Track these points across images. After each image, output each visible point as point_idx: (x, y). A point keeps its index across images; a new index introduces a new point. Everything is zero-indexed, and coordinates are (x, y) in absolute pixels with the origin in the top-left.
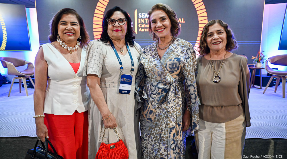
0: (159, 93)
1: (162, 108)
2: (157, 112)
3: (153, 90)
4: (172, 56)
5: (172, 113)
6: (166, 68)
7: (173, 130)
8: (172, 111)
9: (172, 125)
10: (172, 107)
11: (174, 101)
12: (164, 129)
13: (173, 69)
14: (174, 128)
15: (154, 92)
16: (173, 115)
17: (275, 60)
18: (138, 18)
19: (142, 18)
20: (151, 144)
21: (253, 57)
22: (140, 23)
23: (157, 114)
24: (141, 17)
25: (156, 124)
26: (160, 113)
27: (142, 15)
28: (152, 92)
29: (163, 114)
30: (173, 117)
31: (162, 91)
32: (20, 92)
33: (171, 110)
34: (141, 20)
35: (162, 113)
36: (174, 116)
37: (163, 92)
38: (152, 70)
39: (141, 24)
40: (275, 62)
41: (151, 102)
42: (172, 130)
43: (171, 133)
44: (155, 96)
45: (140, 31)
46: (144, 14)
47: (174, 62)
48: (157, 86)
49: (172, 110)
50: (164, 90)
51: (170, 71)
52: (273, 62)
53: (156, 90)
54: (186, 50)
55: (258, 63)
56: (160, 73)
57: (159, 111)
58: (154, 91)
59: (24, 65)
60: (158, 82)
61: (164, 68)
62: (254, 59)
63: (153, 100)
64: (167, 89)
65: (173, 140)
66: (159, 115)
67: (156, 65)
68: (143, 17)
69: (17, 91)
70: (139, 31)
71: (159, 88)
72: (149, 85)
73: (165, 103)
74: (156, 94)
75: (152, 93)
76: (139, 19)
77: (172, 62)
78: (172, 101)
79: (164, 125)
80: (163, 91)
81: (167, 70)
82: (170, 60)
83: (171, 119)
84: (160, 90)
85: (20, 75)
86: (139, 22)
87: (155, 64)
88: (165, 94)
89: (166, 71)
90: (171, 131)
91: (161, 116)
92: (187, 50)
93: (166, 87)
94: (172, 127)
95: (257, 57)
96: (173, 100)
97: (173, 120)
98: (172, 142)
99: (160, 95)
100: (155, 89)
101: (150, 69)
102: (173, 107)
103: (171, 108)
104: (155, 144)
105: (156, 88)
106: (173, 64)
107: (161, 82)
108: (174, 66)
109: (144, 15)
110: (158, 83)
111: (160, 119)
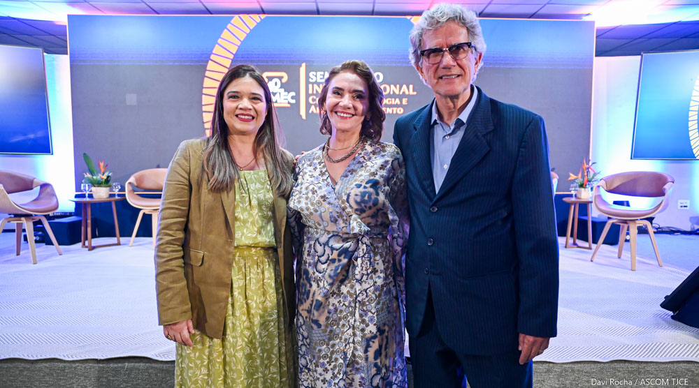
0: (333, 261)
1: (342, 293)
2: (331, 304)
3: (319, 254)
4: (361, 175)
5: (367, 303)
6: (348, 202)
7: (373, 342)
8: (367, 299)
9: (371, 331)
10: (366, 290)
11: (370, 276)
12: (351, 340)
13: (363, 205)
14: (375, 337)
15: (323, 259)
16: (369, 309)
17: (616, 184)
18: (307, 83)
19: (316, 83)
20: (325, 379)
21: (572, 175)
22: (313, 94)
23: (331, 307)
24: (314, 81)
25: (331, 331)
26: (338, 305)
27: (316, 76)
28: (319, 257)
29: (344, 307)
30: (370, 314)
31: (339, 255)
32: (18, 254)
33: (364, 296)
34: (316, 86)
35: (341, 304)
36: (373, 311)
37: (342, 258)
38: (316, 211)
39: (315, 97)
40: (615, 188)
41: (318, 281)
42: (371, 343)
43: (369, 349)
44: (325, 266)
45: (312, 112)
46: (322, 73)
47: (366, 190)
48: (327, 244)
49: (367, 296)
50: (344, 252)
51: (356, 210)
52: (612, 188)
53: (326, 253)
54: (390, 162)
55: (583, 189)
56: (335, 215)
57: (336, 302)
58: (323, 255)
59: (32, 189)
60: (330, 236)
61: (343, 202)
62: (573, 181)
63: (320, 275)
64: (350, 249)
65: (376, 365)
66: (336, 309)
67: (324, 197)
68: (319, 81)
69: (10, 252)
70: (310, 112)
71: (332, 249)
72: (312, 243)
73: (347, 282)
74: (326, 262)
75: (319, 260)
76: (310, 86)
77: (361, 189)
78: (365, 278)
79: (350, 331)
80: (343, 256)
81: (350, 206)
82: (359, 186)
83: (367, 319)
84: (336, 253)
85: (20, 213)
86: (310, 92)
87: (322, 197)
88: (345, 261)
89: (349, 210)
90: (368, 346)
91: (341, 311)
92: (393, 161)
93: (347, 245)
94: (369, 336)
95: (580, 175)
96: (368, 274)
97: (371, 320)
98: (374, 371)
99: (337, 264)
100: (325, 251)
101: (312, 208)
102: (368, 291)
103: (364, 293)
104: (334, 377)
105: (327, 248)
106: (363, 194)
107: (337, 235)
108: (366, 198)
109: (322, 77)
110: (330, 238)
111: (340, 319)
